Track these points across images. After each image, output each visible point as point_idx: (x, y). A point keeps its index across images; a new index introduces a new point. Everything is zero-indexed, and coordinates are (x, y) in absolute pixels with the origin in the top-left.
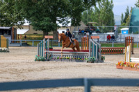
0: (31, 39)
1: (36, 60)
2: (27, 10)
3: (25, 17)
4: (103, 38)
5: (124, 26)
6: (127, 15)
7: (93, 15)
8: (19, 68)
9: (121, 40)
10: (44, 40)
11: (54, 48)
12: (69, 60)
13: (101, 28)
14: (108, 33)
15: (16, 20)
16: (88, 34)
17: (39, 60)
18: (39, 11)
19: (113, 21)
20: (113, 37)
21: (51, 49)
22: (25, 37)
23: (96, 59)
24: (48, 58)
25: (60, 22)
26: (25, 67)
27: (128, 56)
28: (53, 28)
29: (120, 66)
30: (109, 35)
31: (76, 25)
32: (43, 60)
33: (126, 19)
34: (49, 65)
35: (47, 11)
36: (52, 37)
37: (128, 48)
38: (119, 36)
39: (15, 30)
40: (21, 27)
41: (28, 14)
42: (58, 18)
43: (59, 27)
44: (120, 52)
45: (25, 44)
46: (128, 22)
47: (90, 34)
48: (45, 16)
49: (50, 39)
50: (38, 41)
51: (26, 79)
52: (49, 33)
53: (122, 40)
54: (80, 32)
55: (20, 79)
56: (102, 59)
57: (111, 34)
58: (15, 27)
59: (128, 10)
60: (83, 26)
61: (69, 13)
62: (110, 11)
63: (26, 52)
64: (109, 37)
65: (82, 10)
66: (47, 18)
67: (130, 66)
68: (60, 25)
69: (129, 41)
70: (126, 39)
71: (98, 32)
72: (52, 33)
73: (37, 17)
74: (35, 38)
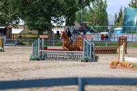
0: (26, 38)
1: (31, 59)
2: (22, 10)
3: (20, 17)
4: (97, 37)
5: (117, 26)
6: (120, 15)
7: (88, 14)
8: (14, 67)
9: (114, 39)
10: (39, 39)
11: (49, 48)
12: (64, 59)
13: (95, 28)
14: (102, 33)
15: (11, 20)
16: (82, 33)
17: (34, 60)
18: (34, 11)
19: (107, 20)
20: (107, 37)
21: (46, 49)
22: (21, 37)
23: (90, 58)
24: (42, 58)
25: (55, 22)
26: (20, 66)
27: (121, 55)
28: (48, 28)
29: (114, 65)
30: (103, 35)
31: (70, 25)
32: (38, 59)
33: (119, 18)
34: (43, 65)
35: (42, 11)
36: (47, 37)
37: (122, 48)
38: (113, 36)
39: (11, 29)
40: (16, 26)
41: (23, 14)
42: (53, 18)
43: (54, 27)
44: (114, 51)
45: (20, 44)
46: (121, 22)
47: (85, 33)
48: (40, 16)
49: (45, 39)
50: (33, 40)
51: (21, 79)
52: (44, 33)
53: (116, 40)
54: (75, 32)
55: (15, 78)
56: (96, 59)
57: (105, 33)
58: (10, 26)
59: (121, 10)
60: (77, 26)
61: (63, 12)
62: (104, 11)
63: (21, 52)
64: (103, 37)
65: (76, 10)
66: (42, 18)
67: (124, 66)
68: (55, 25)
69: (122, 41)
70: (120, 39)
71: (92, 31)
72: (46, 32)
73: (32, 16)
74: (30, 38)
